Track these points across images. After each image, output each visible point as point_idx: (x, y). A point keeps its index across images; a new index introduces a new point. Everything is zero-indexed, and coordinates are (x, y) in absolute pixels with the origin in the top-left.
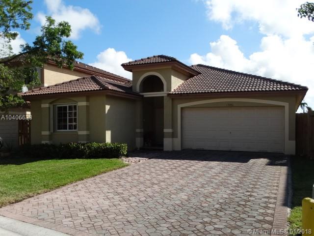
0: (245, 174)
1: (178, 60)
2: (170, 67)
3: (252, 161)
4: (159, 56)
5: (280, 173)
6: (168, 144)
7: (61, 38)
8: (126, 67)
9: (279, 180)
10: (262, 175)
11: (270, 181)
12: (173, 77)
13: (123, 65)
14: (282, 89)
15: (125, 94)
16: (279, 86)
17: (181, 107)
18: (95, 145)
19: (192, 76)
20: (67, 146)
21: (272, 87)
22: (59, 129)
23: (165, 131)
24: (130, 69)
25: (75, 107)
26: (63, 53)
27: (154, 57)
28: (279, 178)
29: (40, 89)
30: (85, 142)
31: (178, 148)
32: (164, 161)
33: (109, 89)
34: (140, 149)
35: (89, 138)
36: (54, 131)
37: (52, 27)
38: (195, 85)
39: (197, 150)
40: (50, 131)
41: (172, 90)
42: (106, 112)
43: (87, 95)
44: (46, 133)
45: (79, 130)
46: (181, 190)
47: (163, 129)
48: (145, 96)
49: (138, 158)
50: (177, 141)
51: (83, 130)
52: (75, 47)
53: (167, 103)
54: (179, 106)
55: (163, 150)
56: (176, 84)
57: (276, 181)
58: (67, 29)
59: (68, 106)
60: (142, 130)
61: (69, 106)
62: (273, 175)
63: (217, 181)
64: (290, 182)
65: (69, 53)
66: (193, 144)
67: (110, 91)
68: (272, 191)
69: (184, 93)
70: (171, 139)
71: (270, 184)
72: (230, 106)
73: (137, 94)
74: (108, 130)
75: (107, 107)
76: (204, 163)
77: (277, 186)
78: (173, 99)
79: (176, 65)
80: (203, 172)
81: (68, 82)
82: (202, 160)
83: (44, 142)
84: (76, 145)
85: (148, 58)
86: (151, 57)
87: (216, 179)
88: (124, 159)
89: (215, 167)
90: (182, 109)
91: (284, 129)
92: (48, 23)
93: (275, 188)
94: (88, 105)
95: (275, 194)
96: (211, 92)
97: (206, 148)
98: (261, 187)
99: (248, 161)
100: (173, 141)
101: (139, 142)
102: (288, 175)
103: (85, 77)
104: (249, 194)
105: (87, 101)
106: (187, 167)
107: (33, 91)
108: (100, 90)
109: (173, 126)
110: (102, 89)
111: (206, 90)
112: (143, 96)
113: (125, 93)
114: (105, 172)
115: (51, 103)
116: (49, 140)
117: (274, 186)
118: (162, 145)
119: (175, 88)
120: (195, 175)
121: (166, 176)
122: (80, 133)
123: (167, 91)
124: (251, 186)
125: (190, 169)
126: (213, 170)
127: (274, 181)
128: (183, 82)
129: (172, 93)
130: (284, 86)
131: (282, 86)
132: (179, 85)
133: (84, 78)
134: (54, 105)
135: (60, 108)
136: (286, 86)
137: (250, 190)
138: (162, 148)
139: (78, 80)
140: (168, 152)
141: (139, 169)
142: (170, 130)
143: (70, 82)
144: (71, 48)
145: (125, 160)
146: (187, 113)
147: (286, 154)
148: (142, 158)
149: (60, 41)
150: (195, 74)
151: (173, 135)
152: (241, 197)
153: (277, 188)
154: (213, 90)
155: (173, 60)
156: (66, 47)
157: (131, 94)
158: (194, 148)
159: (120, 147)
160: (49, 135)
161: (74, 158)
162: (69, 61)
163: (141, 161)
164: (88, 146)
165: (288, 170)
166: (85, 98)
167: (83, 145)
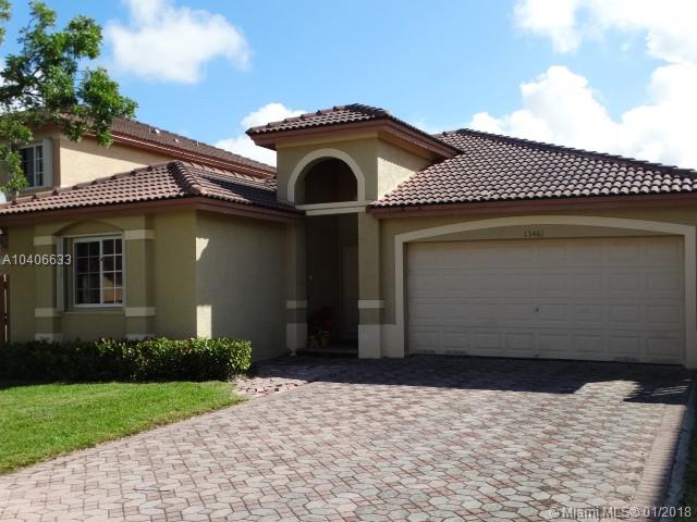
0: (555, 428)
1: (394, 116)
2: (375, 135)
3: (589, 388)
4: (347, 108)
5: (659, 425)
6: (370, 340)
7: (77, 60)
8: (261, 136)
9: (649, 449)
10: (603, 432)
11: (622, 452)
12: (381, 162)
13: (251, 133)
14: (677, 188)
15: (251, 208)
16: (668, 182)
17: (406, 240)
18: (164, 345)
19: (438, 159)
20: (90, 349)
21: (647, 183)
22: (80, 301)
23: (362, 304)
24: (270, 142)
25: (119, 242)
26: (81, 101)
27: (335, 109)
28: (651, 441)
29: (35, 197)
30: (140, 337)
31: (397, 350)
32: (346, 387)
33: (200, 195)
34: (299, 353)
35: (153, 326)
36: (66, 309)
37: (49, 31)
38: (443, 184)
39: (447, 357)
40: (55, 306)
41: (381, 197)
42: (198, 256)
43: (149, 210)
44: (44, 312)
45: (128, 305)
46: (348, 482)
47: (357, 299)
48: (309, 213)
49: (278, 380)
50: (395, 332)
51: (140, 305)
52: (113, 86)
53: (367, 231)
54: (400, 240)
55: (357, 355)
56: (392, 179)
57: (638, 454)
58: (88, 36)
59: (101, 240)
60: (304, 304)
61: (105, 242)
62: (638, 432)
63: (465, 453)
64: (683, 454)
65: (95, 100)
66: (437, 338)
67: (204, 200)
68: (619, 489)
69: (410, 204)
70: (377, 327)
71: (618, 463)
72: (535, 236)
73: (288, 210)
74: (203, 304)
75: (201, 244)
76: (452, 394)
77: (639, 470)
78: (381, 221)
79: (391, 131)
80: (438, 422)
81: (107, 179)
82: (451, 386)
83: (38, 337)
84: (113, 346)
85: (319, 113)
86: (328, 111)
87: (464, 445)
88: (240, 381)
89: (480, 406)
90: (406, 245)
91: (683, 299)
92: (37, 22)
93: (632, 475)
94: (152, 238)
95: (626, 498)
96: (483, 200)
97: (473, 352)
98: (590, 472)
99: (578, 388)
100: (382, 333)
101: (295, 335)
102: (681, 431)
103: (153, 164)
104: (544, 496)
105: (149, 226)
106: (399, 407)
107: (14, 203)
108: (178, 196)
109: (384, 292)
110: (185, 196)
111: (470, 194)
112: (303, 212)
113: (249, 204)
114: (166, 423)
115: (58, 234)
116: (54, 332)
117: (629, 470)
118: (354, 343)
119: (389, 192)
120: (412, 431)
121: (328, 434)
122: (131, 312)
123: (367, 199)
124: (561, 469)
125: (404, 413)
126: (469, 418)
127: (635, 453)
128: (412, 174)
129: (377, 203)
130: (682, 179)
131: (678, 181)
132: (400, 182)
133: (150, 169)
134: (66, 240)
135: (82, 248)
136: (688, 180)
137: (552, 483)
138: (354, 352)
139: (133, 173)
140: (368, 362)
141: (263, 415)
142: (375, 304)
143: (114, 178)
144: (102, 87)
145: (240, 386)
146: (421, 258)
147: (688, 366)
148: (288, 381)
149: (72, 69)
150: (445, 154)
151: (384, 316)
152: (515, 510)
153: (638, 477)
154: (487, 194)
155: (379, 116)
156: (87, 86)
157: (273, 208)
158: (441, 350)
159: (228, 351)
160: (54, 318)
161: (106, 380)
162: (98, 122)
163: (282, 390)
164: (145, 350)
165: (685, 416)
166: (141, 220)
167: (133, 344)
